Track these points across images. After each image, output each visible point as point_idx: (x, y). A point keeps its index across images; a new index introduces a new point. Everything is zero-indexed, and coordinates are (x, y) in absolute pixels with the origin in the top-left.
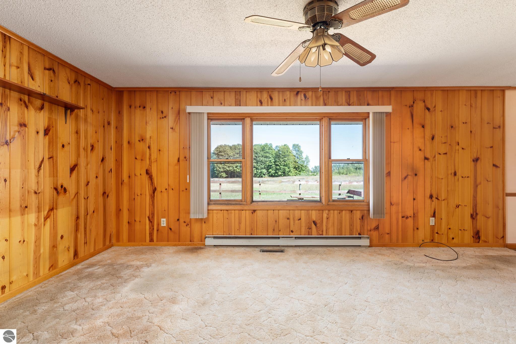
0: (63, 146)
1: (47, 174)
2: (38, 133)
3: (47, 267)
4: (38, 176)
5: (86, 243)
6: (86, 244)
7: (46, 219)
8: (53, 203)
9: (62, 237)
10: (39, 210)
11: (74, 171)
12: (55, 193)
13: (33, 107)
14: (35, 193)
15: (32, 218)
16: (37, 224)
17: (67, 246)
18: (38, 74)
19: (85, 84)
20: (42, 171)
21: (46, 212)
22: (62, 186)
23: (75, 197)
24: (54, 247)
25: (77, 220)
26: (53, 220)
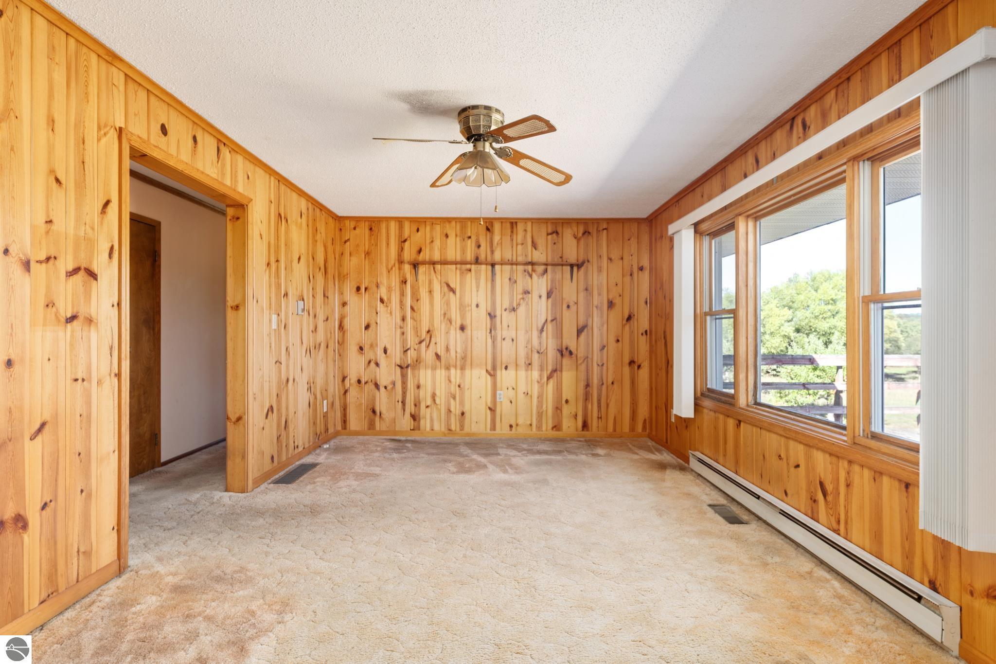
0: (568, 307)
1: (550, 336)
2: (540, 297)
3: (550, 425)
4: (540, 337)
5: (599, 418)
6: (600, 420)
7: (548, 378)
8: (557, 364)
9: (567, 401)
10: (541, 369)
11: (583, 333)
12: (559, 355)
13: (536, 274)
14: (538, 352)
15: (535, 374)
16: (539, 380)
17: (573, 413)
18: (541, 242)
19: (598, 231)
20: (544, 334)
21: (549, 372)
22: (567, 349)
23: (584, 361)
24: (558, 409)
25: (586, 388)
26: (556, 381)
